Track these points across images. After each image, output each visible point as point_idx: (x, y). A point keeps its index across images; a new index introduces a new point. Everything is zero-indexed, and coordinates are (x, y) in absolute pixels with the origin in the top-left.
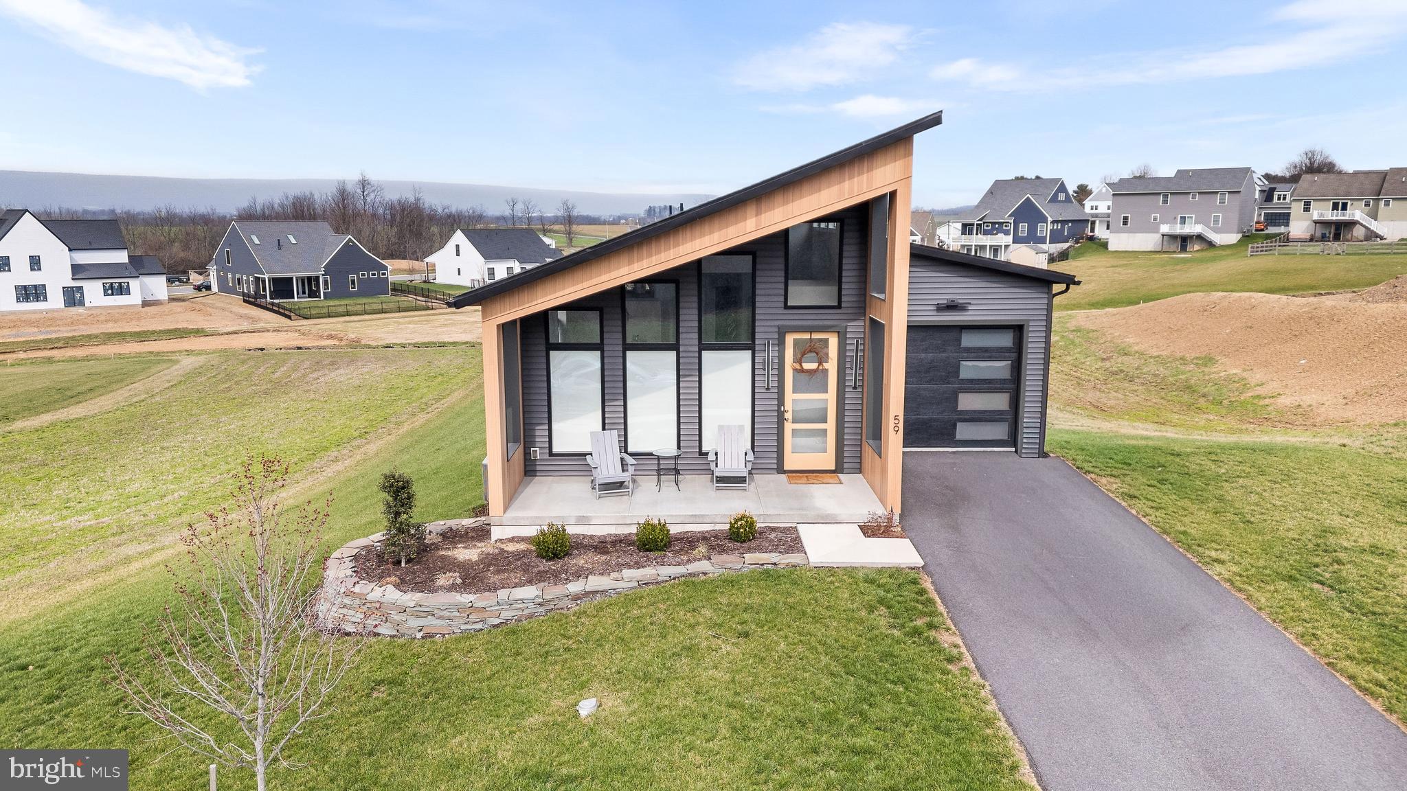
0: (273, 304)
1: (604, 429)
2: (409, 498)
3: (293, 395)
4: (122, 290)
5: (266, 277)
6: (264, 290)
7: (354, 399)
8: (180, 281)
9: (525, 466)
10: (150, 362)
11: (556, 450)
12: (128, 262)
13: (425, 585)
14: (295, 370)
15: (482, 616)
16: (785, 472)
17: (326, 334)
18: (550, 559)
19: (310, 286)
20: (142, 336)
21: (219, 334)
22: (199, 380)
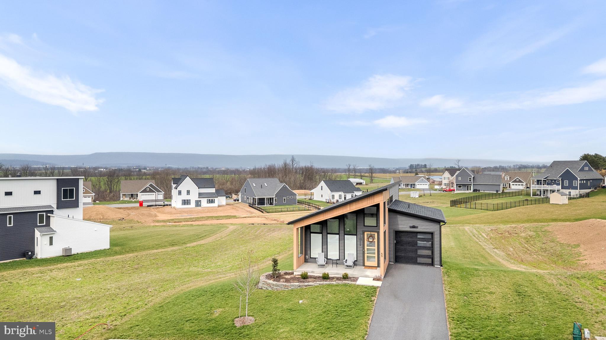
0: (258, 207)
1: (322, 252)
2: (277, 263)
3: (261, 240)
4: (212, 202)
5: (257, 198)
6: (256, 202)
7: (278, 242)
8: (229, 197)
9: (305, 260)
10: (221, 227)
11: (311, 257)
12: (215, 192)
13: (279, 281)
14: (262, 231)
15: (287, 287)
16: (365, 266)
17: (274, 219)
18: (304, 279)
19: (271, 201)
20: (218, 218)
21: (240, 218)
22: (235, 234)
